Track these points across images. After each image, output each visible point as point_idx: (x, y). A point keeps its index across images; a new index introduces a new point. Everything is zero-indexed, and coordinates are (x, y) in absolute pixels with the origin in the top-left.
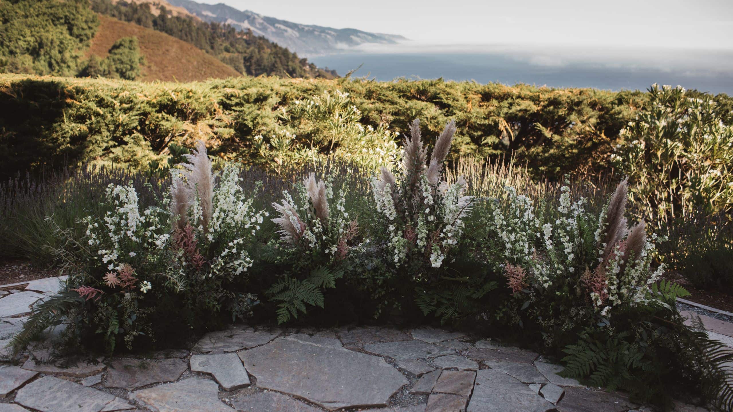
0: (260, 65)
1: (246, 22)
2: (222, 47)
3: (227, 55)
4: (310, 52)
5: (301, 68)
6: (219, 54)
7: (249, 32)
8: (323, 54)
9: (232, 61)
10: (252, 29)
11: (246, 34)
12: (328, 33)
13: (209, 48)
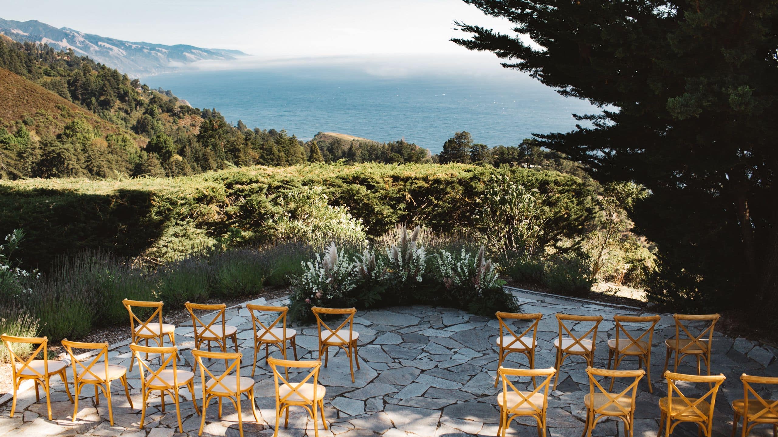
0: (86, 89)
1: (65, 40)
2: (41, 71)
3: (48, 79)
4: (140, 71)
5: (133, 90)
6: (39, 78)
7: (70, 53)
8: (155, 74)
9: (54, 86)
10: (72, 48)
11: (67, 54)
12: (158, 51)
13: (25, 72)
